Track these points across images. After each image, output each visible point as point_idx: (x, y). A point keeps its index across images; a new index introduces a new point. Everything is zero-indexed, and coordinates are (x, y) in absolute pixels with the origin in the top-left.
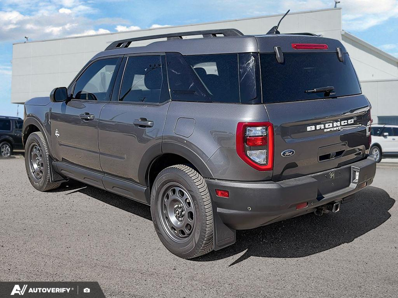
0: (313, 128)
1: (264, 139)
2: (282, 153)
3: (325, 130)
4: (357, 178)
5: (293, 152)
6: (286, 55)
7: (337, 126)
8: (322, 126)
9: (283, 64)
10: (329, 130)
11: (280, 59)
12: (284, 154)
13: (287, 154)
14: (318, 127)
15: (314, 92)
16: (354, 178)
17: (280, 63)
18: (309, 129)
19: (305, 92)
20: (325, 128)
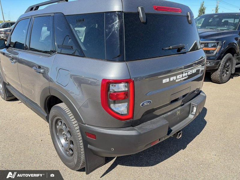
0: (168, 80)
1: (126, 93)
2: (141, 104)
3: (177, 81)
4: (195, 111)
5: (151, 102)
6: (147, 15)
7: (185, 76)
8: (175, 78)
9: (145, 23)
10: (179, 80)
11: (142, 19)
12: (142, 105)
13: (145, 104)
14: (172, 79)
15: (170, 49)
16: (192, 111)
17: (143, 23)
18: (164, 81)
19: (163, 49)
20: (177, 79)
